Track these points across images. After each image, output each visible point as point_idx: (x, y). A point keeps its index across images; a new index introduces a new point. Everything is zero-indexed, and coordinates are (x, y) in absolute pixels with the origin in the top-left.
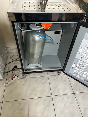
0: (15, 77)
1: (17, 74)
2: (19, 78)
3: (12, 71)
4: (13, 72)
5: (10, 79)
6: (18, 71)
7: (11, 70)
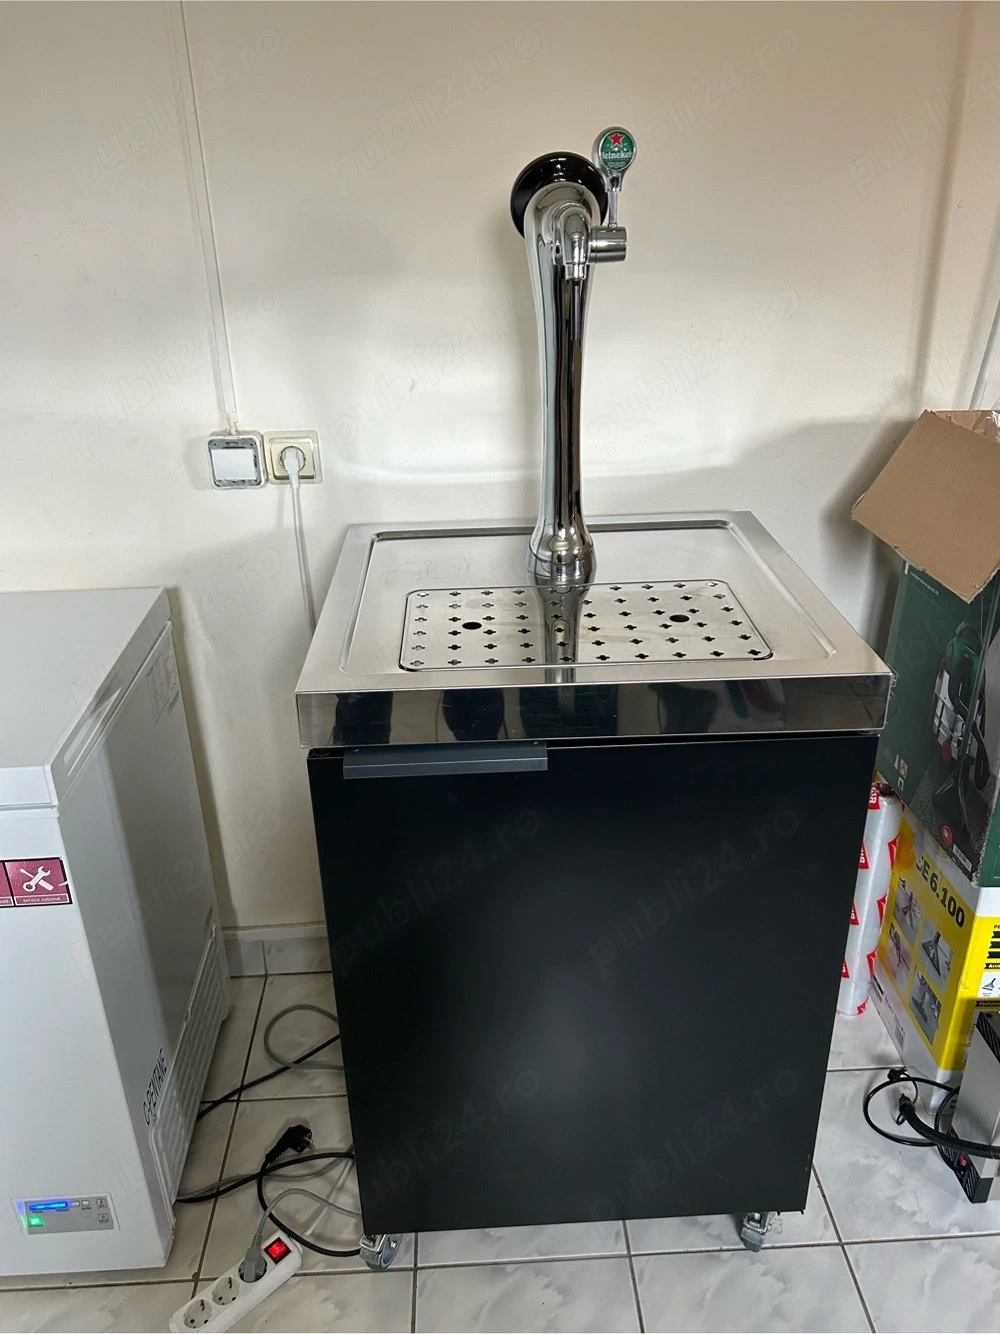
0: (279, 1254)
1: (302, 1218)
2: (320, 1263)
3: (260, 1178)
4: (271, 1190)
5: (233, 1273)
6: (316, 1186)
7: (253, 1166)
